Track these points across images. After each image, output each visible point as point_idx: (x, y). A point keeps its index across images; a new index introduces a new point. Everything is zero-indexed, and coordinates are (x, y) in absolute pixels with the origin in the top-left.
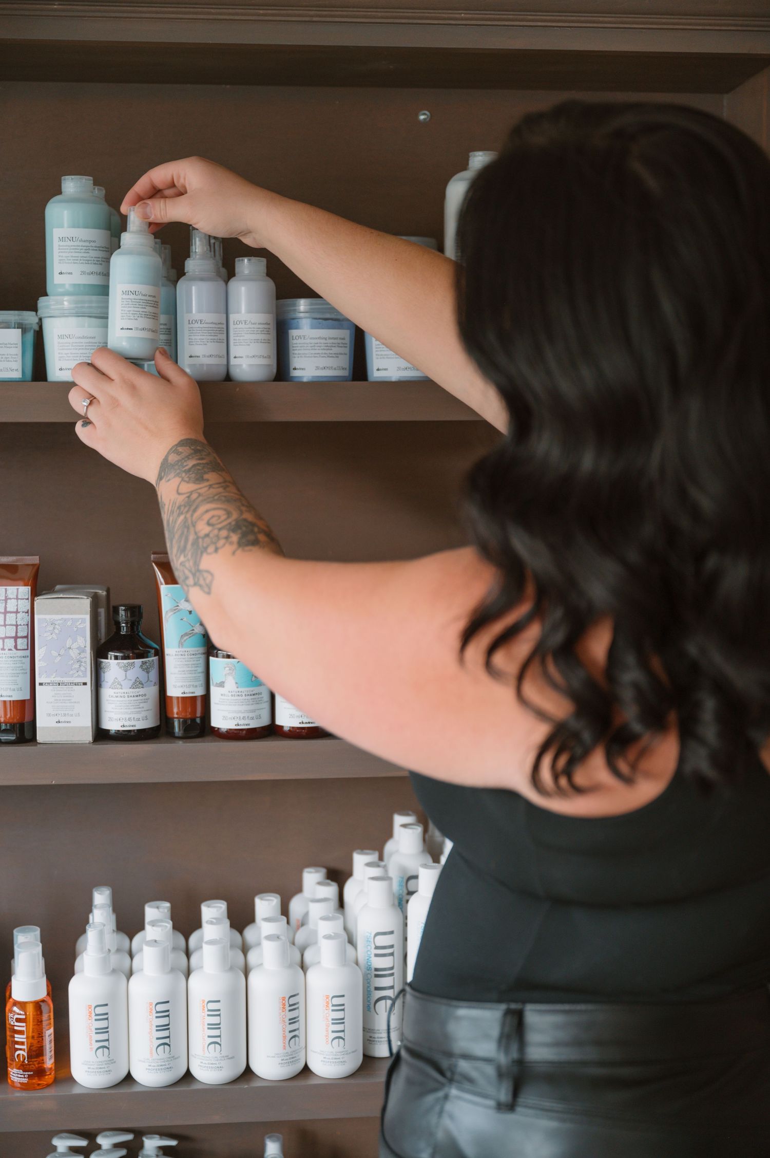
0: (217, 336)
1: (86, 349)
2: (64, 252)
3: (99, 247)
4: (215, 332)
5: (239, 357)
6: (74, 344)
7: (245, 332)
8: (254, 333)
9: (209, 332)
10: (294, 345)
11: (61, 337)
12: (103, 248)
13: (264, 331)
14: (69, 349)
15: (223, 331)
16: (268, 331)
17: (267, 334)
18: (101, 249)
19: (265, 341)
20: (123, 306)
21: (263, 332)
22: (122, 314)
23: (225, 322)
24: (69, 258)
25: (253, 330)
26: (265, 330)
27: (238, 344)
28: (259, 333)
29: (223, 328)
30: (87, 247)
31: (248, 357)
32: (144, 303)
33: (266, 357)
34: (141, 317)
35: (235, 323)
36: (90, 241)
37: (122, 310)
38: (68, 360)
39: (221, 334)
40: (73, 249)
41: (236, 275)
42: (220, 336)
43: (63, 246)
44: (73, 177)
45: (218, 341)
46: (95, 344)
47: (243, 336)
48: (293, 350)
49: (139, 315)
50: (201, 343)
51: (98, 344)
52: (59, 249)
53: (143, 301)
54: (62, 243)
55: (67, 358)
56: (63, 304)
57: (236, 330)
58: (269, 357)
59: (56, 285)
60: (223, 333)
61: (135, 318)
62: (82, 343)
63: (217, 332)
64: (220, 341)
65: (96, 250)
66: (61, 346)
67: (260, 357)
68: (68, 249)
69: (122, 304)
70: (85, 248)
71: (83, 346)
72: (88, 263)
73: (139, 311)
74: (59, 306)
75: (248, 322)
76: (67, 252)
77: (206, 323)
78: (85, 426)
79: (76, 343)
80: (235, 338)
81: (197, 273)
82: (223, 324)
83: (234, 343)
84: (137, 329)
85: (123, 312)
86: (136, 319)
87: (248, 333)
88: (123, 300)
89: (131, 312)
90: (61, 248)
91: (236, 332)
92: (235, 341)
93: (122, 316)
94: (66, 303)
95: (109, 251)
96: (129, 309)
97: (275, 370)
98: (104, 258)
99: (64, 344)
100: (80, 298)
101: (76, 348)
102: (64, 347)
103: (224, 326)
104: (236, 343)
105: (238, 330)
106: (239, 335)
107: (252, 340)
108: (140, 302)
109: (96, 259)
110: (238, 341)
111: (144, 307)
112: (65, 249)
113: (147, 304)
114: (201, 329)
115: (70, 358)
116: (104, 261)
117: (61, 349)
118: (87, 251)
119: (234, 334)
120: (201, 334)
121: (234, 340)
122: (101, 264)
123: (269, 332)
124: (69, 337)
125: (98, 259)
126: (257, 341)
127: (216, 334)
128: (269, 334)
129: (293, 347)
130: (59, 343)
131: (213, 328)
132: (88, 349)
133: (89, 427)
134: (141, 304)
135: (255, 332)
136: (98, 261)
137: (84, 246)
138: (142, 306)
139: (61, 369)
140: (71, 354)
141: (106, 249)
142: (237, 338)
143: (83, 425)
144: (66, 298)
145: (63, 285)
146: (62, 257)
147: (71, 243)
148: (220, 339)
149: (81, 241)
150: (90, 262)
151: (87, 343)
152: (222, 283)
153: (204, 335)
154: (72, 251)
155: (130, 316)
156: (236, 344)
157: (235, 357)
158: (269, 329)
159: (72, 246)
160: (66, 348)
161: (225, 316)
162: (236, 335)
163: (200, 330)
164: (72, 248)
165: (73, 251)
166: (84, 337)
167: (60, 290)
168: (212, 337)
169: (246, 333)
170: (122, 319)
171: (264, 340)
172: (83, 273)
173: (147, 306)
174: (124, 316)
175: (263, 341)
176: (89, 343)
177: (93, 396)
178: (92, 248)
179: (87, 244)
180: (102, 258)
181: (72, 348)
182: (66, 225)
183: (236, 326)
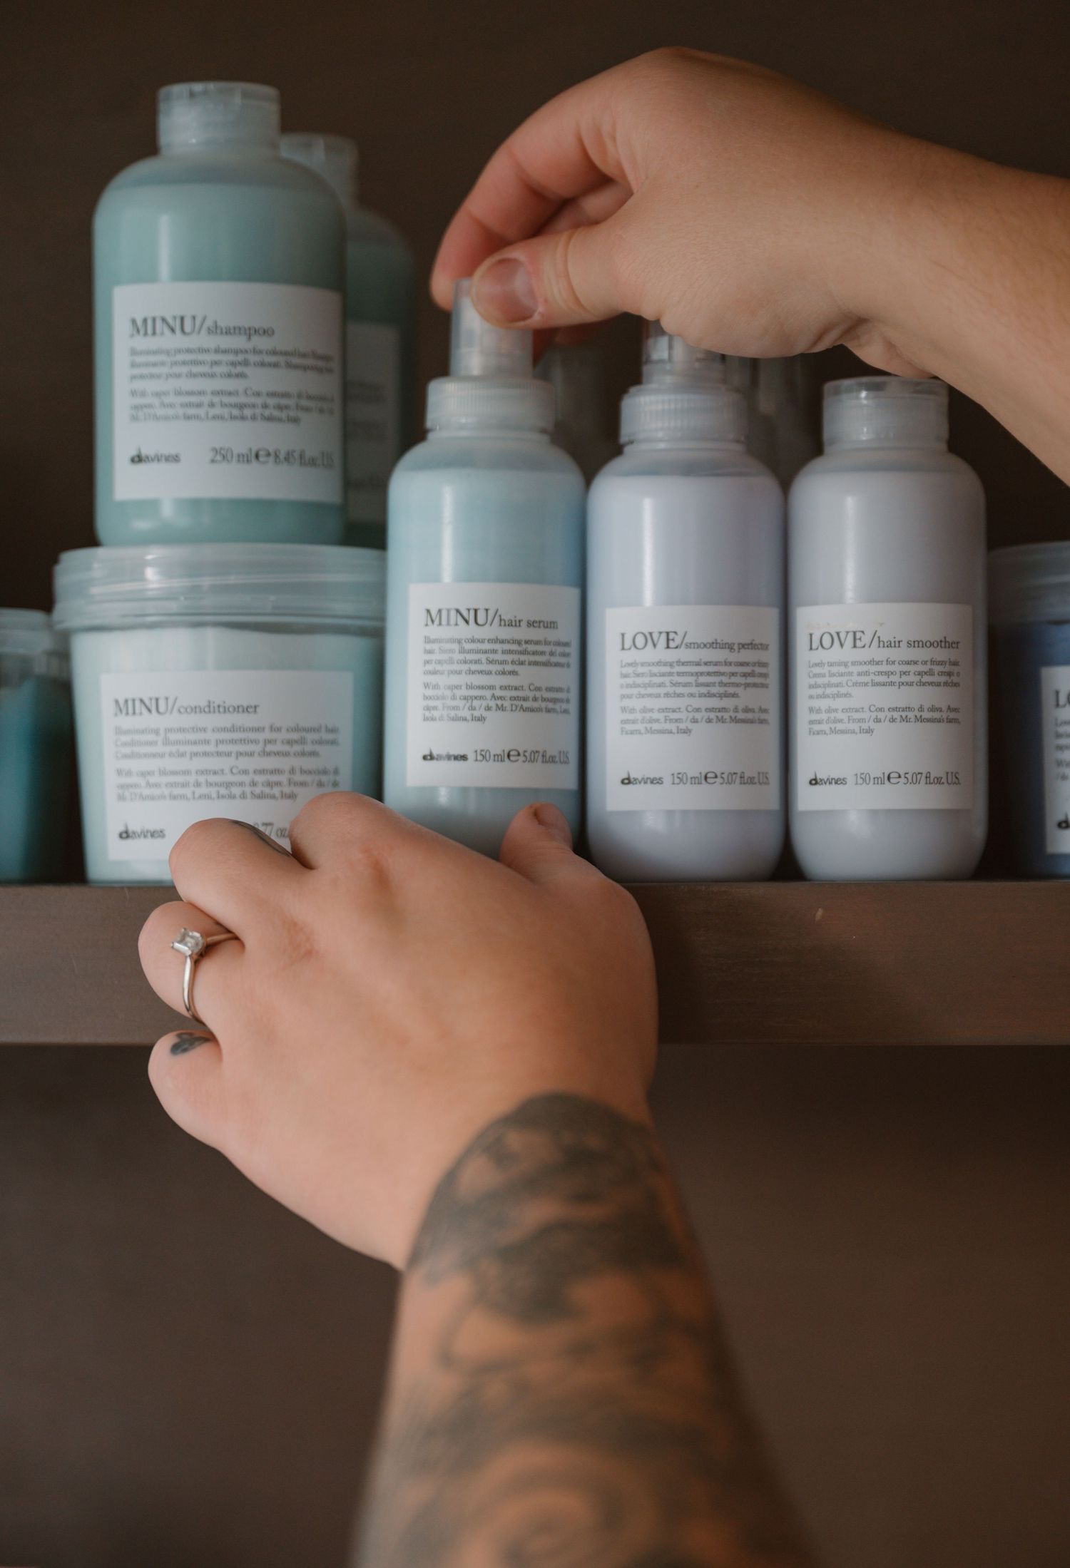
0: (734, 695)
1: (219, 754)
2: (152, 376)
3: (285, 354)
4: (725, 679)
5: (831, 781)
6: (173, 737)
7: (855, 678)
8: (892, 684)
9: (702, 679)
10: (1062, 729)
11: (124, 707)
12: (304, 356)
13: (931, 673)
14: (154, 755)
15: (765, 675)
16: (950, 674)
17: (946, 684)
18: (295, 361)
19: (936, 715)
20: (429, 667)
21: (926, 679)
22: (426, 698)
23: (772, 638)
24: (167, 400)
25: (884, 668)
26: (937, 669)
27: (825, 727)
28: (910, 684)
29: (764, 665)
30: (236, 352)
31: (864, 779)
32: (510, 652)
33: (939, 781)
34: (501, 708)
35: (816, 643)
36: (250, 332)
37: (426, 686)
38: (152, 798)
39: (751, 690)
40: (184, 363)
41: (827, 449)
42: (748, 698)
43: (148, 352)
44: (198, 87)
45: (741, 716)
46: (252, 736)
47: (847, 695)
48: (1060, 748)
49: (492, 704)
50: (668, 726)
51: (268, 735)
52: (133, 365)
53: (506, 647)
54: (142, 343)
55: (147, 792)
56: (142, 579)
57: (817, 670)
58: (953, 779)
59: (123, 504)
60: (764, 686)
61: (477, 713)
62: (205, 730)
63: (733, 680)
64: (748, 718)
65: (276, 365)
66: (125, 744)
67: (914, 778)
68: (163, 364)
69: (427, 662)
70: (231, 357)
71: (207, 742)
72: (240, 412)
73: (492, 687)
74: (127, 586)
75: (866, 639)
76: (159, 376)
77: (689, 646)
78: (185, 1050)
79: (181, 730)
80: (816, 703)
81: (662, 445)
82: (764, 647)
83: (811, 722)
84: (483, 756)
85: (430, 692)
86: (481, 719)
87: (866, 684)
88: (429, 647)
89: (459, 693)
90: (139, 359)
91: (820, 681)
92: (815, 717)
93: (428, 708)
94: (150, 573)
95: (330, 371)
96: (455, 680)
97: (979, 831)
98: (309, 397)
99: (137, 737)
100: (209, 552)
101: (182, 749)
102: (136, 749)
103: (772, 657)
104: (820, 722)
105: (826, 670)
106: (829, 691)
107: (881, 710)
108: (495, 651)
109: (272, 401)
110: (824, 716)
111: (509, 668)
112: (155, 365)
113: (523, 658)
114: (667, 669)
115: (157, 792)
116: (307, 409)
117: (126, 756)
118: (239, 369)
119: (811, 687)
120: (671, 690)
121: (811, 710)
122: (295, 420)
123: (955, 679)
124: (152, 706)
125: (284, 402)
126: (902, 714)
127: (731, 690)
128: (956, 685)
129: (1058, 736)
130: (119, 731)
131: (716, 664)
132: (229, 754)
133: (200, 1054)
134: (499, 657)
135: (892, 678)
136: (280, 408)
137: (225, 352)
138: (499, 668)
139: (125, 835)
140: (163, 773)
141: (320, 363)
142: (824, 704)
143: (176, 1049)
144: (153, 554)
145: (148, 507)
146: (143, 394)
147: (178, 341)
148: (746, 710)
149: (215, 330)
150: (248, 412)
151: (224, 730)
152: (766, 484)
153: (679, 695)
154: (177, 370)
155: (454, 708)
156: (816, 727)
157: (814, 782)
158: (955, 664)
159: (179, 351)
160: (143, 750)
161: (773, 615)
162: (820, 691)
163: (663, 675)
164: (180, 357)
165: (184, 370)
166: (210, 708)
167: (142, 525)
168: (715, 703)
169: (855, 684)
170: (426, 719)
171: (933, 709)
172: (221, 455)
173: (522, 663)
174: (435, 708)
175: (926, 715)
176: (233, 729)
177: (229, 931)
178: (257, 358)
179: (239, 342)
180: (300, 396)
181: (167, 749)
182: (164, 269)
183: (820, 655)
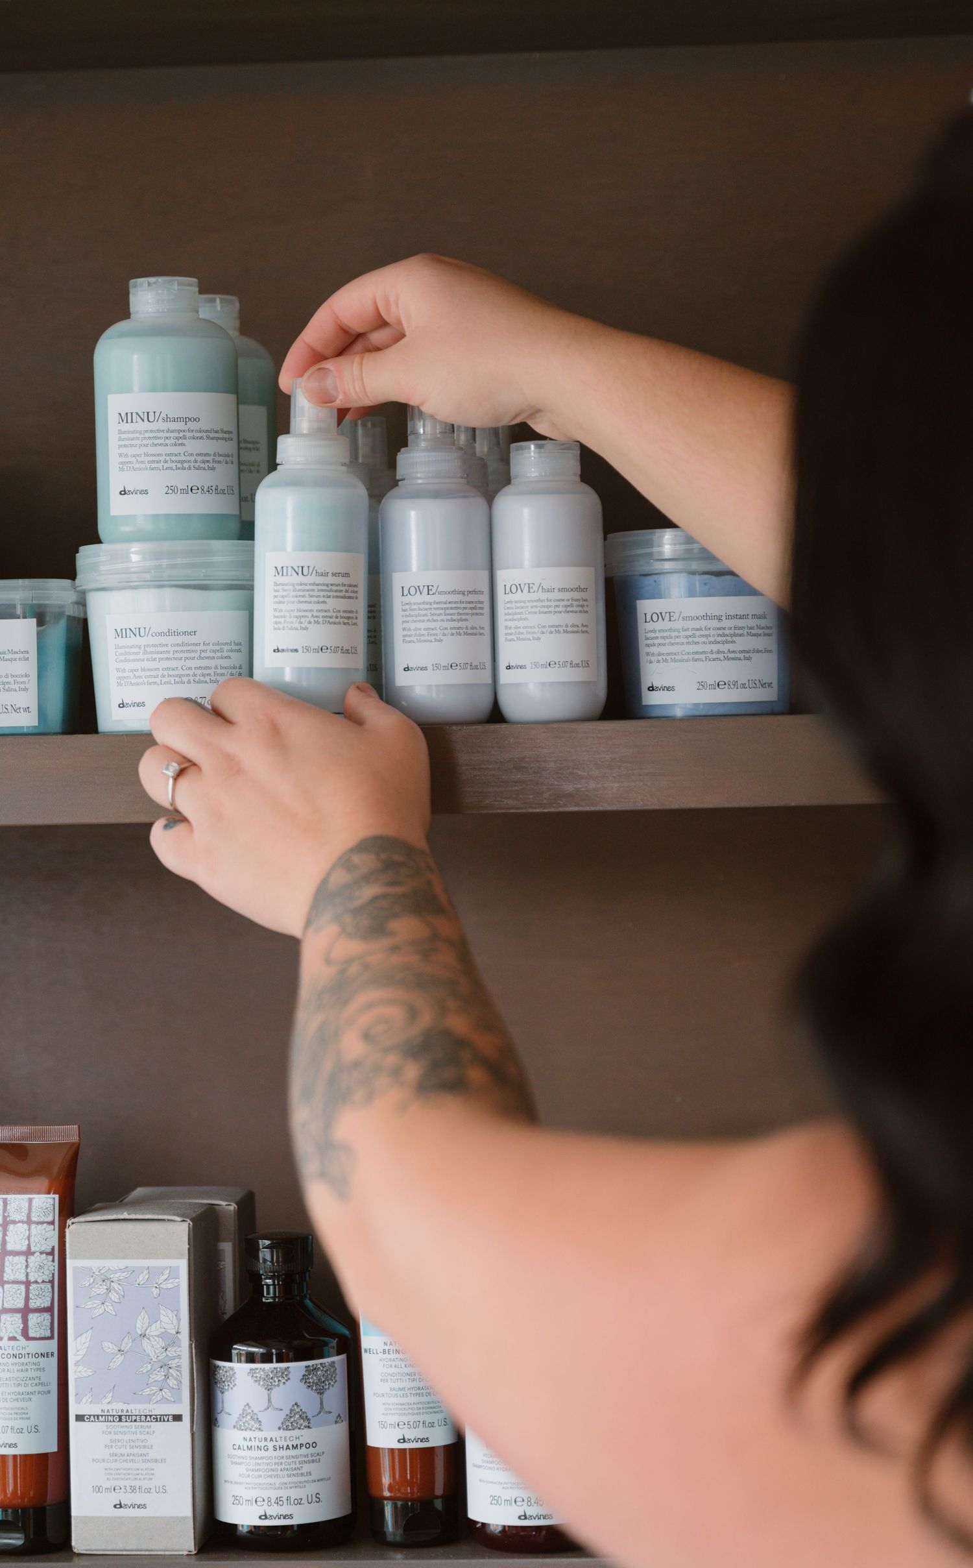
0: (466, 620)
1: (175, 659)
2: (131, 446)
3: (207, 431)
4: (461, 611)
5: (518, 667)
6: (148, 649)
7: (530, 610)
8: (550, 612)
9: (448, 612)
10: (648, 635)
11: (121, 633)
12: (217, 432)
13: (572, 606)
14: (138, 660)
15: (482, 608)
16: (582, 606)
17: (580, 611)
18: (212, 435)
19: (575, 629)
20: (276, 600)
21: (569, 609)
22: (275, 617)
23: (485, 588)
24: (140, 459)
25: (546, 603)
26: (575, 603)
27: (514, 637)
28: (561, 612)
29: (482, 602)
30: (179, 431)
31: (536, 665)
32: (322, 590)
33: (577, 665)
34: (318, 622)
35: (507, 591)
36: (186, 420)
37: (275, 610)
38: (138, 684)
39: (475, 617)
40: (150, 438)
41: (513, 481)
42: (473, 621)
43: (129, 432)
44: (152, 280)
45: (469, 631)
46: (194, 648)
47: (526, 619)
48: (647, 646)
49: (312, 620)
50: (430, 638)
51: (202, 647)
52: (120, 439)
53: (320, 588)
54: (125, 426)
55: (134, 681)
56: (129, 560)
57: (508, 605)
58: (586, 664)
59: (114, 517)
60: (482, 614)
61: (303, 626)
62: (167, 645)
63: (465, 611)
64: (473, 632)
65: (201, 438)
66: (122, 654)
67: (564, 664)
68: (138, 439)
69: (276, 597)
70: (176, 435)
71: (169, 652)
72: (182, 466)
73: (312, 611)
74: (120, 566)
75: (535, 588)
76: (136, 446)
77: (440, 593)
78: (171, 827)
79: (154, 646)
80: (509, 624)
81: (420, 481)
82: (481, 592)
83: (506, 634)
84: (307, 649)
85: (277, 614)
86: (306, 629)
87: (536, 613)
88: (276, 588)
89: (293, 614)
90: (123, 436)
91: (510, 611)
92: (509, 631)
93: (276, 623)
94: (135, 558)
95: (231, 439)
96: (291, 607)
97: (601, 692)
98: (220, 455)
99: (128, 650)
100: (167, 546)
101: (154, 656)
102: (127, 657)
103: (485, 598)
104: (511, 634)
105: (513, 605)
106: (515, 617)
107: (544, 627)
108: (313, 590)
109: (199, 458)
110: (513, 631)
111: (322, 599)
112: (133, 439)
113: (329, 594)
114: (428, 606)
115: (140, 681)
116: (219, 462)
117: (122, 661)
118: (181, 441)
119: (506, 614)
120: (430, 618)
121: (506, 627)
122: (213, 469)
123: (585, 609)
124: (137, 632)
125: (206, 458)
126: (556, 629)
127: (464, 617)
128: (586, 612)
129: (646, 639)
130: (117, 647)
131: (456, 603)
132: (181, 659)
133: (180, 831)
134: (316, 593)
135: (550, 609)
136: (204, 462)
137: (173, 431)
138: (316, 599)
139: (122, 705)
140: (143, 670)
141: (226, 436)
142: (513, 624)
143: (166, 828)
144: (135, 547)
145: (131, 518)
146: (126, 455)
147: (146, 425)
148: (473, 628)
149: (167, 419)
150: (186, 465)
151: (178, 645)
152: (480, 502)
153: (435, 621)
154: (145, 442)
155: (292, 622)
156: (509, 637)
157: (509, 667)
158: (585, 600)
159: (147, 431)
160: (132, 657)
161: (485, 574)
162: (511, 617)
163: (426, 609)
164: (147, 435)
165: (150, 442)
166: (170, 633)
167: (125, 529)
168: (456, 624)
169: (530, 613)
170: (275, 629)
171: (573, 626)
172: (172, 490)
173: (329, 597)
174: (280, 622)
175: (569, 629)
176: (183, 644)
177: (190, 761)
178: (191, 434)
179: (180, 426)
180: (215, 455)
181: (145, 657)
182: (136, 385)
183: (510, 597)
